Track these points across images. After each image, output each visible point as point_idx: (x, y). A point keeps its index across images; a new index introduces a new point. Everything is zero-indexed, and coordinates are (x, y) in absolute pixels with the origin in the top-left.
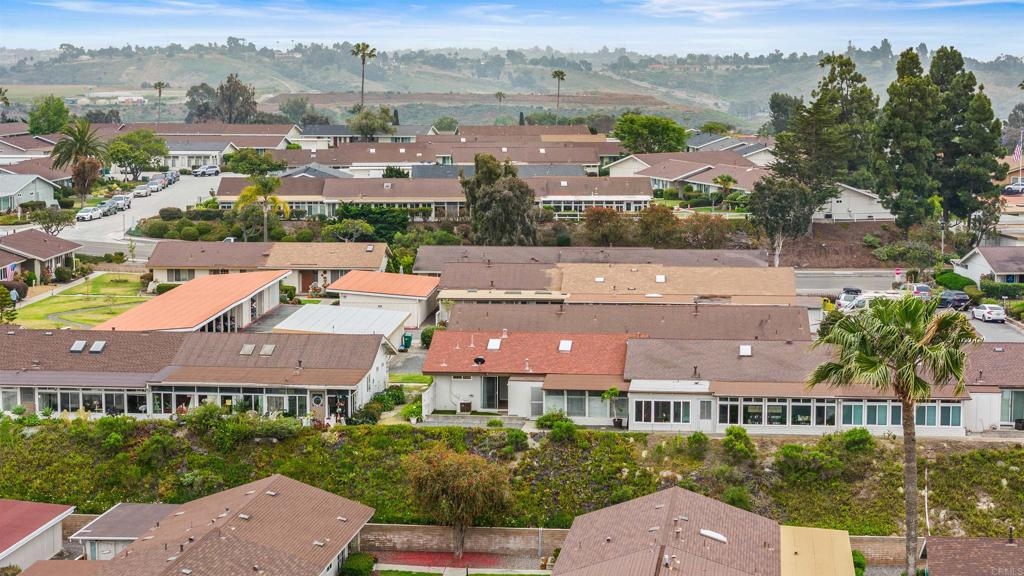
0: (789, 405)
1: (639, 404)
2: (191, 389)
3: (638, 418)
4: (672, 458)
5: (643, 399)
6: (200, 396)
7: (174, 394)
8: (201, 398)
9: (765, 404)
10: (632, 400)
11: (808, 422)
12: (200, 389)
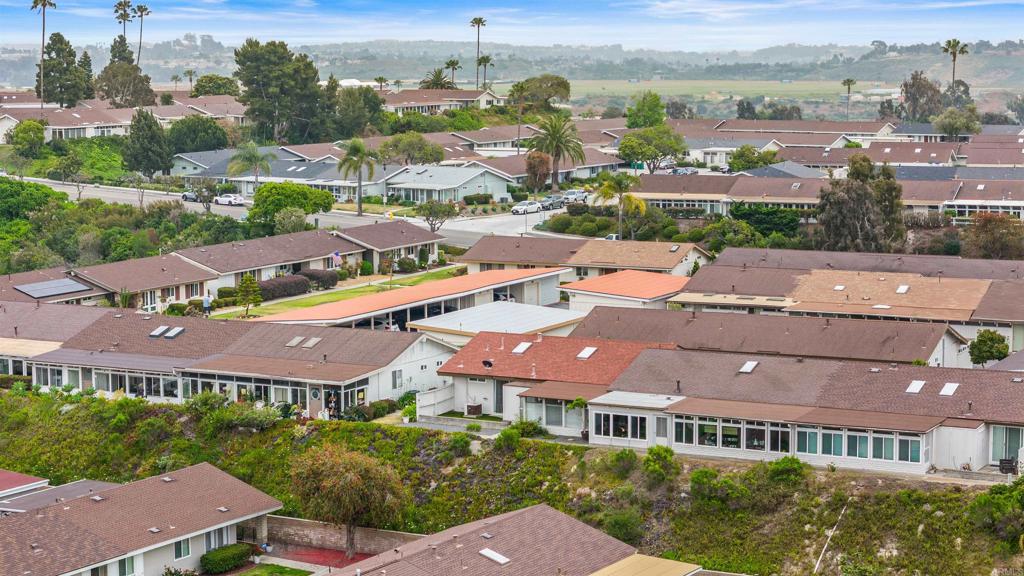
0: (744, 427)
1: (598, 416)
2: (213, 376)
3: (598, 431)
4: (598, 475)
5: (603, 411)
6: (220, 384)
7: (200, 381)
8: (222, 386)
9: (720, 425)
10: (593, 412)
11: (763, 447)
12: (221, 377)
